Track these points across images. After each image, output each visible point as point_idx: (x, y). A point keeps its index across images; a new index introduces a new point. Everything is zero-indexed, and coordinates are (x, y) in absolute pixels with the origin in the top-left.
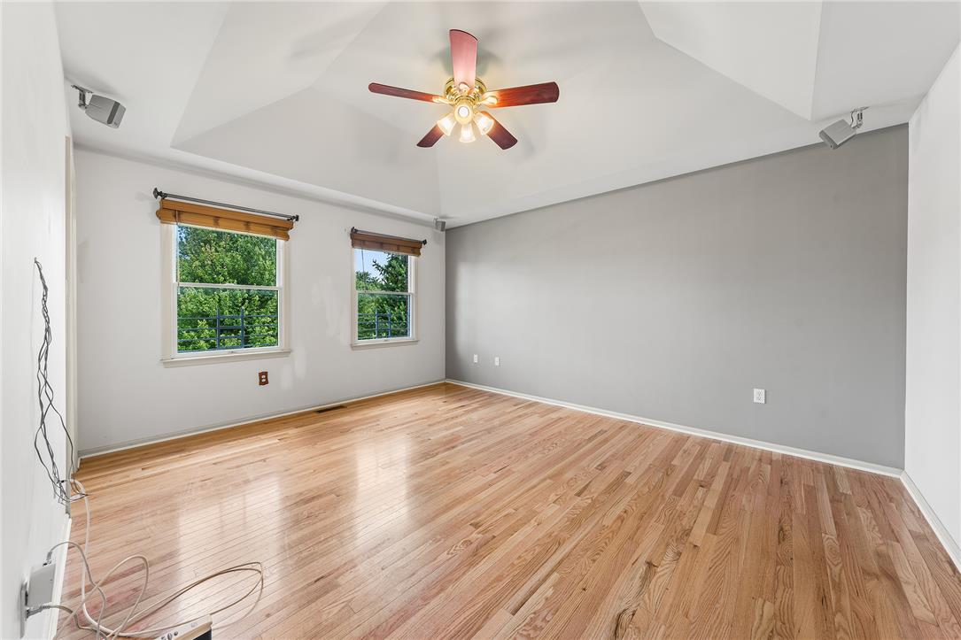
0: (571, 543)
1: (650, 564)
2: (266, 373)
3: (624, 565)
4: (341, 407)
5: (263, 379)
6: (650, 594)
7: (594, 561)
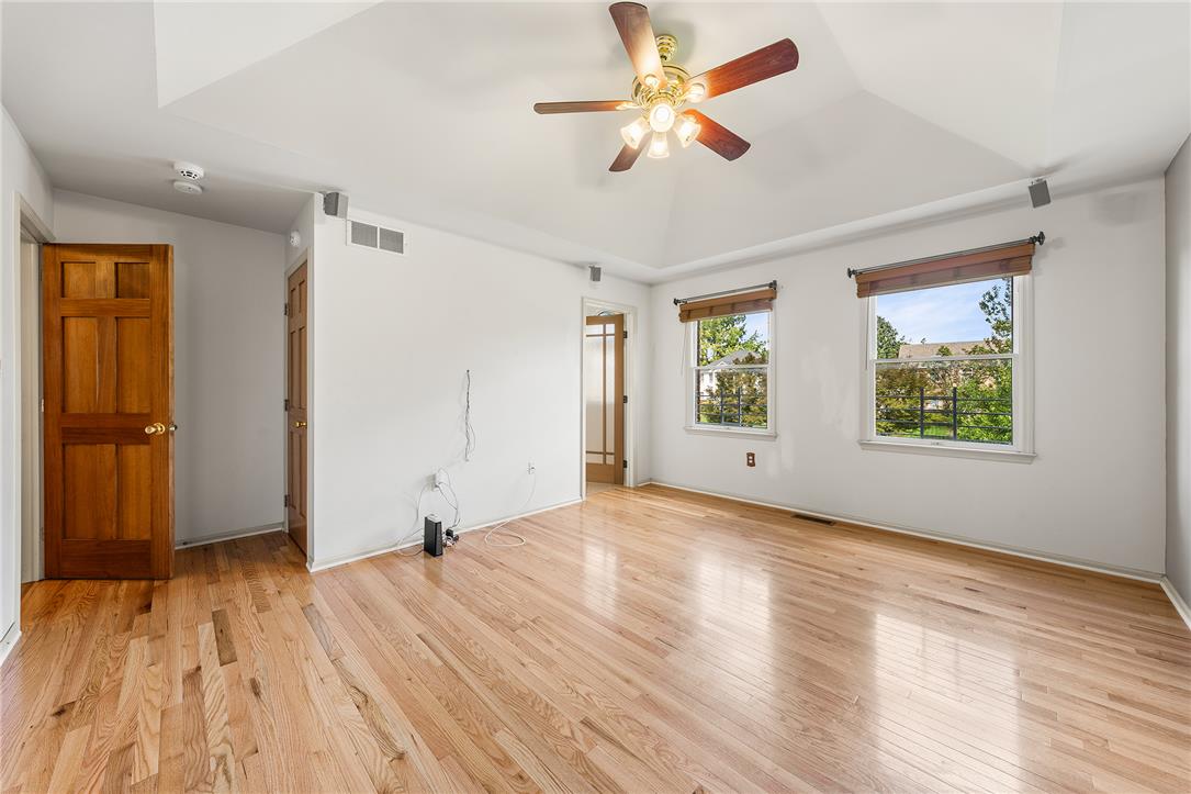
0: (479, 687)
1: (401, 757)
2: (753, 455)
3: (416, 724)
4: (828, 522)
5: (751, 460)
6: (364, 731)
7: (439, 698)
